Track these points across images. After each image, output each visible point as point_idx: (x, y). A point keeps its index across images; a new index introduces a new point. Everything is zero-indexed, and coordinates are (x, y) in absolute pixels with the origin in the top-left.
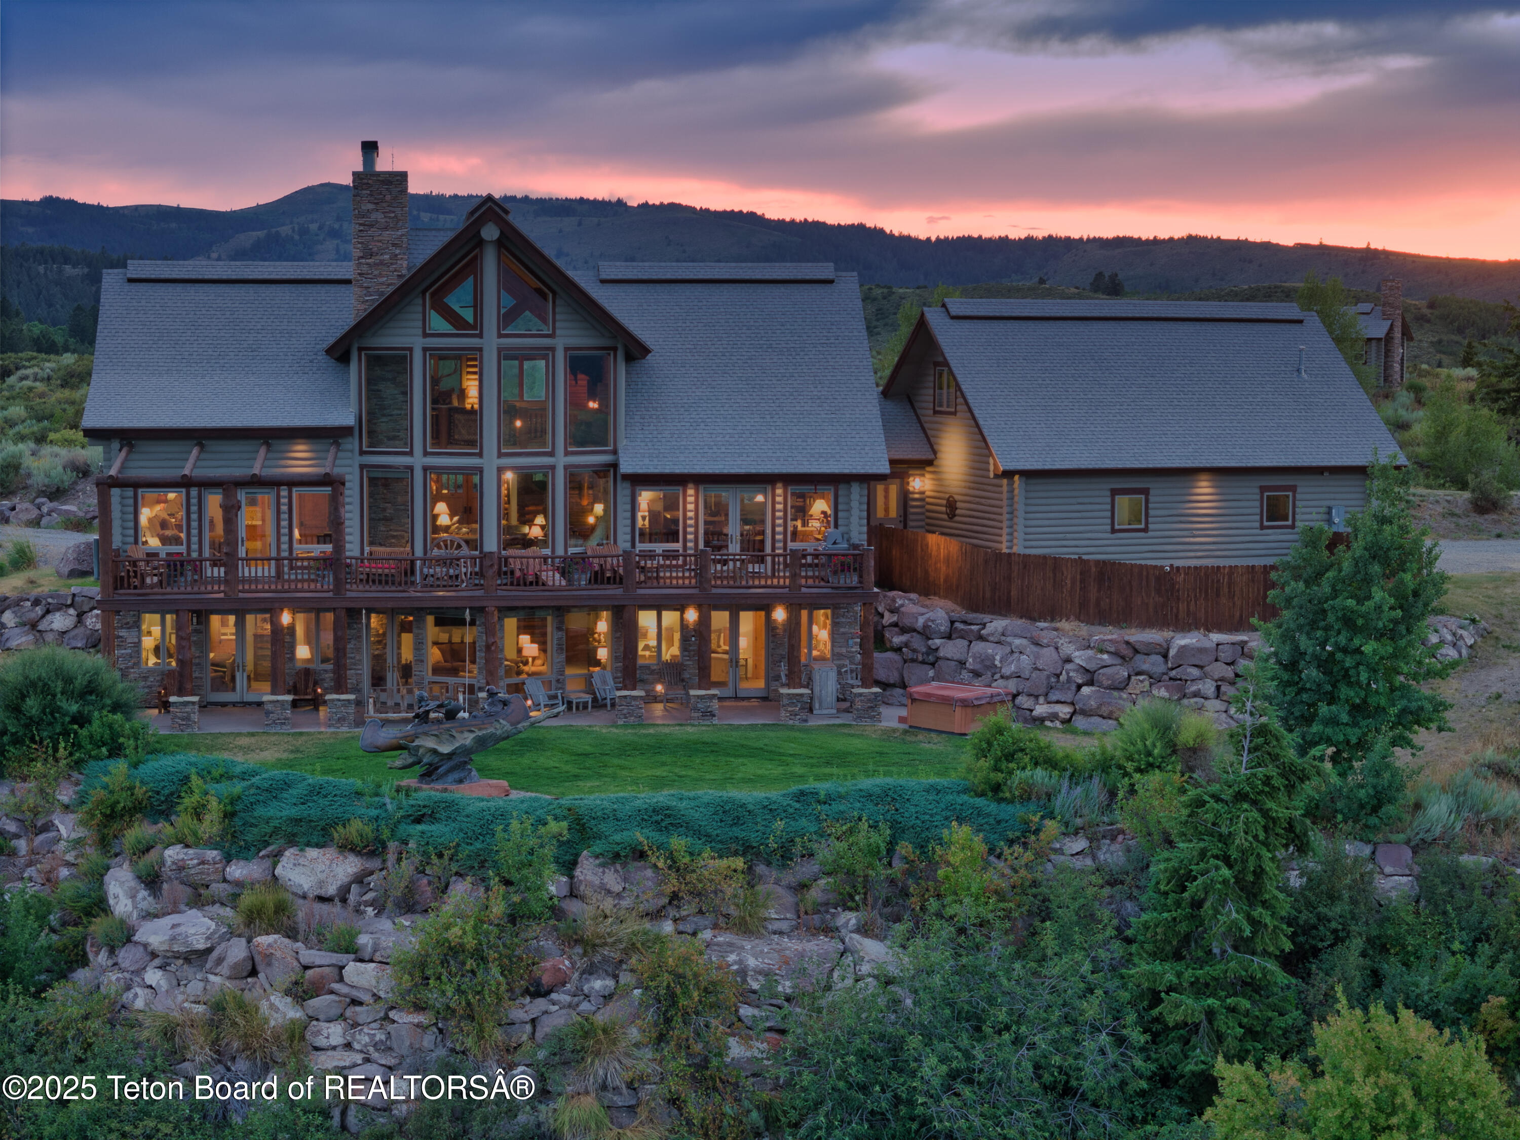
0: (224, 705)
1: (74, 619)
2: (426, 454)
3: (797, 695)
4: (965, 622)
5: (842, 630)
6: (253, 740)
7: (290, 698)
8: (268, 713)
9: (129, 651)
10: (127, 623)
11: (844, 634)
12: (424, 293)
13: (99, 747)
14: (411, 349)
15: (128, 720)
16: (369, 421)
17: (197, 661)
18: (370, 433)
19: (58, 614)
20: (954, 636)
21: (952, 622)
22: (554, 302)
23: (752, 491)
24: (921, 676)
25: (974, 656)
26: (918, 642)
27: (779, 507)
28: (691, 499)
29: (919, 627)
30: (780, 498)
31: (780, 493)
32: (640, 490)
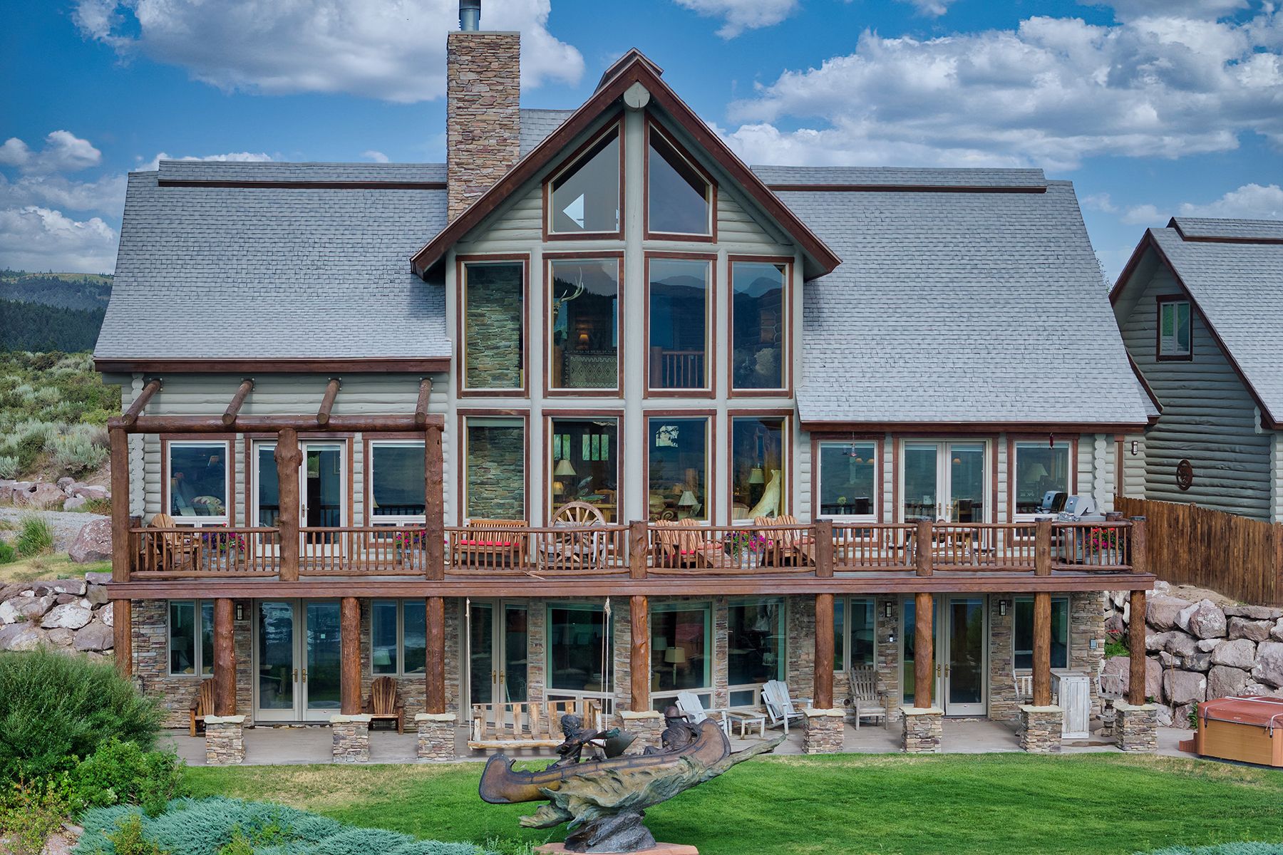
0: (276, 725)
1: (90, 613)
2: (547, 394)
3: (1047, 714)
4: (1247, 617)
5: (1082, 627)
6: (318, 776)
7: (367, 718)
8: (337, 738)
9: (153, 654)
10: (152, 617)
11: (1085, 632)
12: (545, 182)
13: (105, 788)
14: (526, 257)
15: (146, 750)
16: (469, 355)
17: (242, 667)
18: (471, 369)
19: (68, 607)
20: (1232, 635)
21: (1228, 617)
22: (715, 196)
23: (968, 446)
24: (1189, 687)
25: (1266, 663)
26: (1183, 644)
27: (1002, 467)
28: (888, 457)
29: (1183, 623)
30: (1002, 457)
31: (1002, 449)
32: (822, 445)
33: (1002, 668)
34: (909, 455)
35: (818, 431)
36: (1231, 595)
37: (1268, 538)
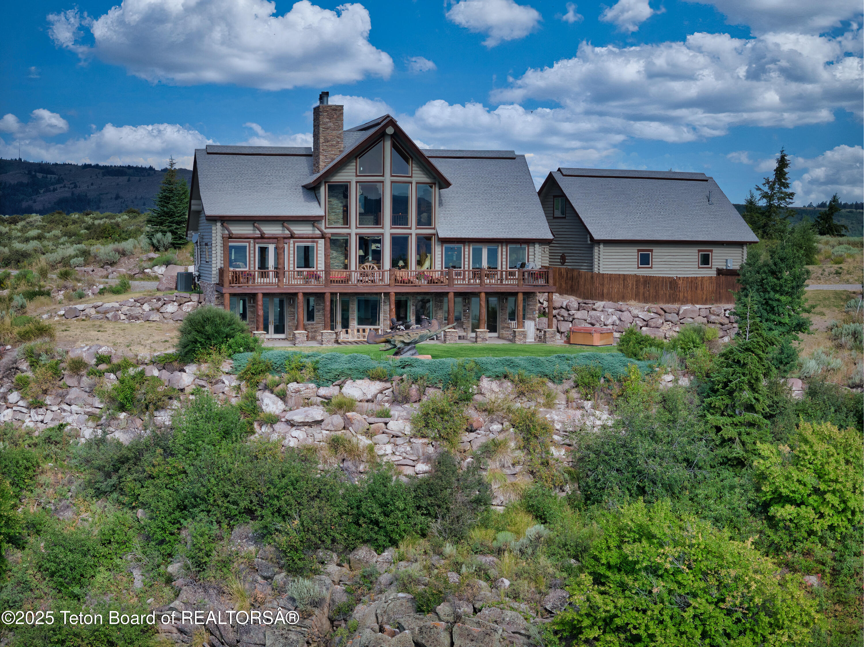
2: (357, 228)
3: (522, 331)
4: (585, 304)
5: (531, 307)
7: (305, 332)
8: (297, 338)
11: (531, 309)
12: (356, 157)
14: (350, 182)
16: (329, 214)
18: (328, 220)
19: (170, 305)
20: (580, 309)
21: (579, 304)
22: (412, 162)
23: (493, 246)
24: (565, 327)
25: (591, 317)
26: (564, 313)
27: (504, 253)
28: (467, 250)
29: (564, 306)
30: (504, 250)
31: (504, 247)
32: (445, 245)
33: (504, 321)
34: (474, 249)
35: (444, 241)
36: (580, 297)
37: (592, 277)
